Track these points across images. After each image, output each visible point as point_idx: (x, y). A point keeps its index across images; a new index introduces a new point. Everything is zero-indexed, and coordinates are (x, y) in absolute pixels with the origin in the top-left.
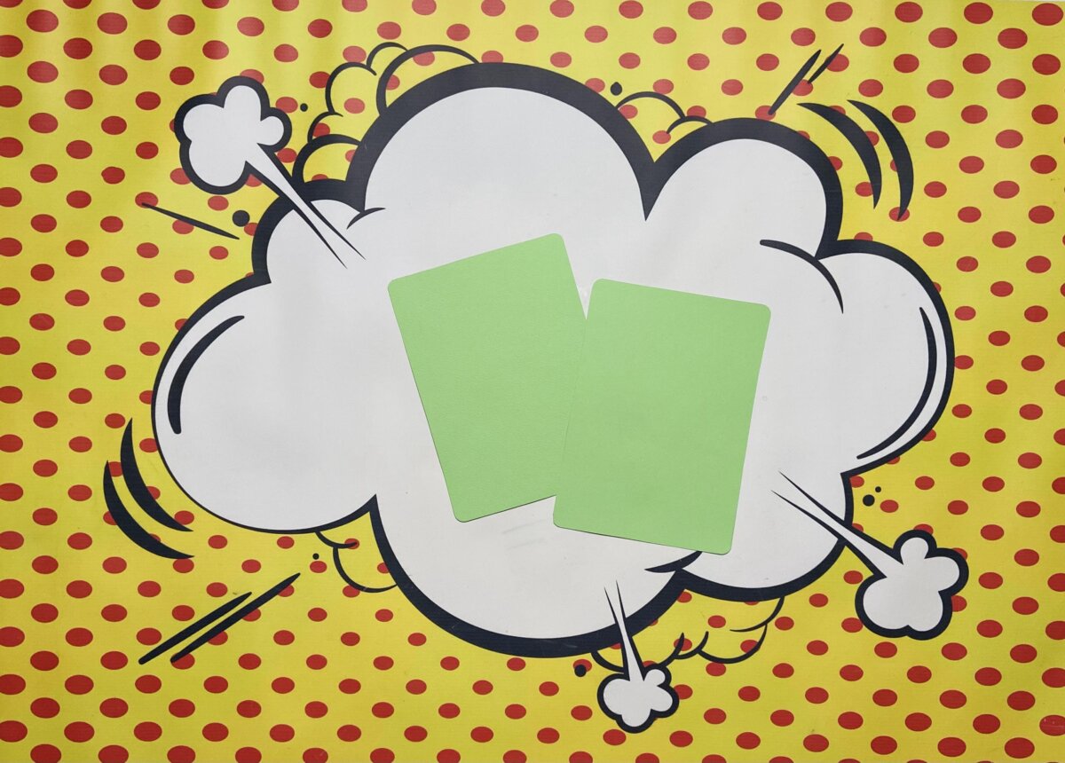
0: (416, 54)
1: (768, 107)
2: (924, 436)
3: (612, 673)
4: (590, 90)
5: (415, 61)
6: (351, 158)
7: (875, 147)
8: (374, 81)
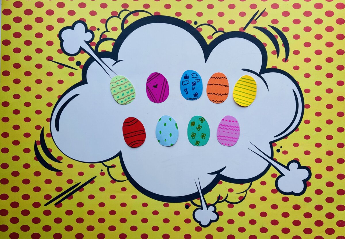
0: (134, 13)
1: (243, 28)
2: (295, 130)
3: (197, 207)
4: (188, 23)
5: (133, 15)
6: (113, 45)
7: (277, 39)
8: (120, 21)
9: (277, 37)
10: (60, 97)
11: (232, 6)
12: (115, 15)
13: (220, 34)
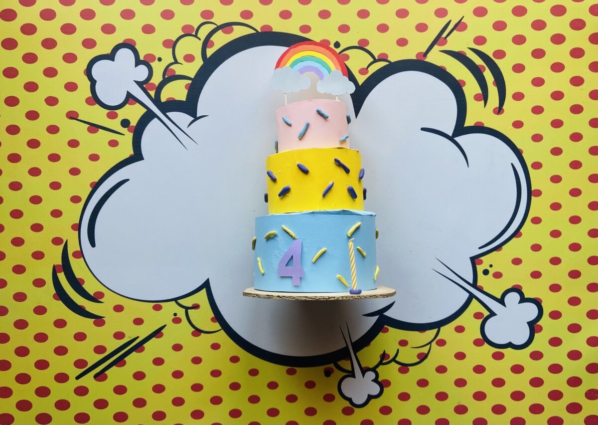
0: (223, 27)
1: (423, 52)
2: (516, 235)
3: (346, 374)
5: (223, 31)
6: (188, 88)
7: (484, 73)
8: (199, 44)
9: (484, 69)
10: (94, 186)
11: (402, 13)
12: (188, 31)
13: (381, 64)
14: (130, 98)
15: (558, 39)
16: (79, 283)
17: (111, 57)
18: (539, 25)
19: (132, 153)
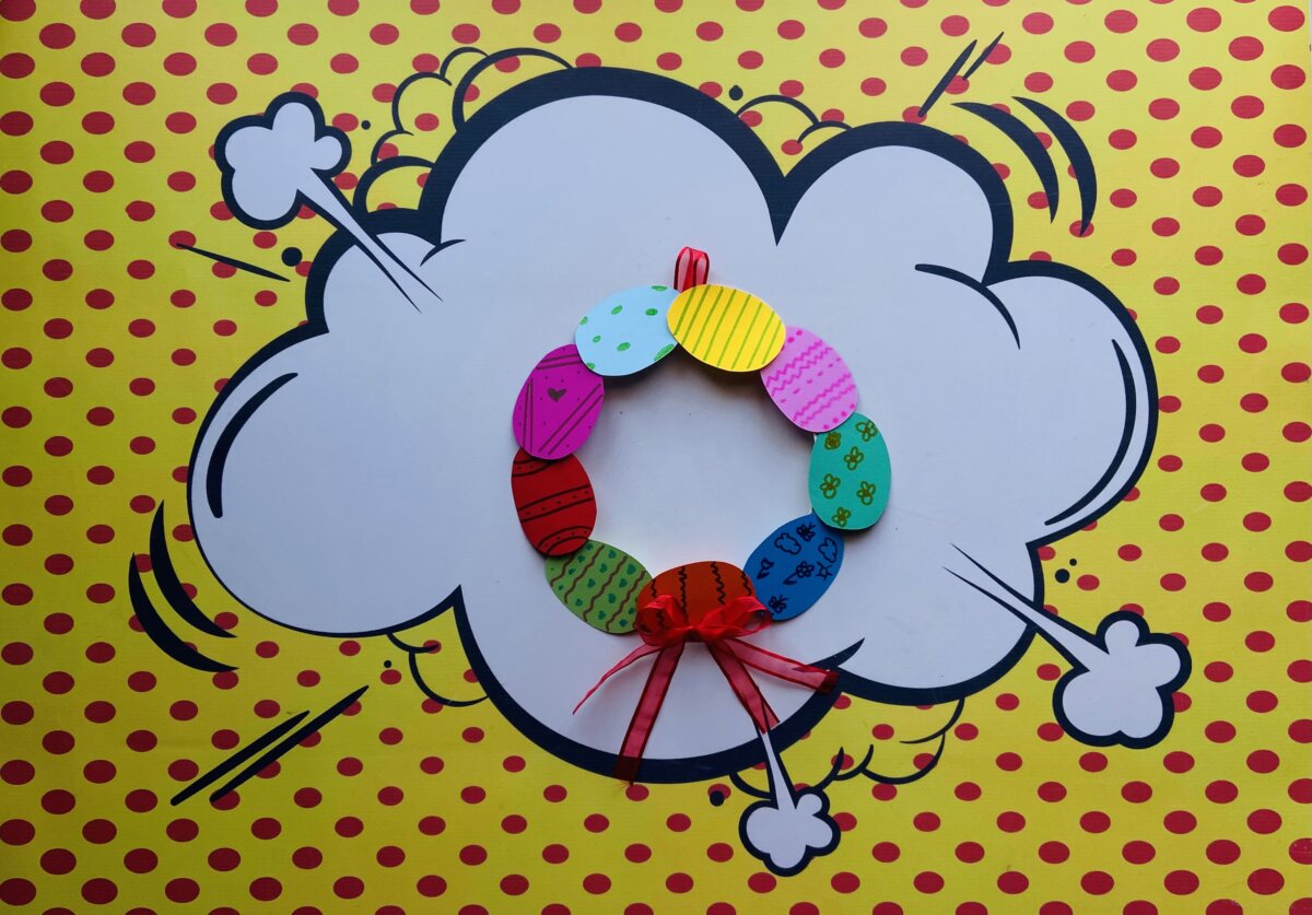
0: (499, 59)
1: (917, 107)
2: (1126, 494)
3: (756, 799)
4: (705, 95)
5: (498, 68)
6: (424, 182)
7: (1048, 150)
8: (450, 92)
9: (1050, 142)
10: (222, 387)
11: (873, 28)
12: (426, 67)
13: (831, 132)
14: (303, 206)
15: (1205, 79)
16: (184, 592)
17: (266, 120)
18: (1163, 50)
19: (304, 317)
